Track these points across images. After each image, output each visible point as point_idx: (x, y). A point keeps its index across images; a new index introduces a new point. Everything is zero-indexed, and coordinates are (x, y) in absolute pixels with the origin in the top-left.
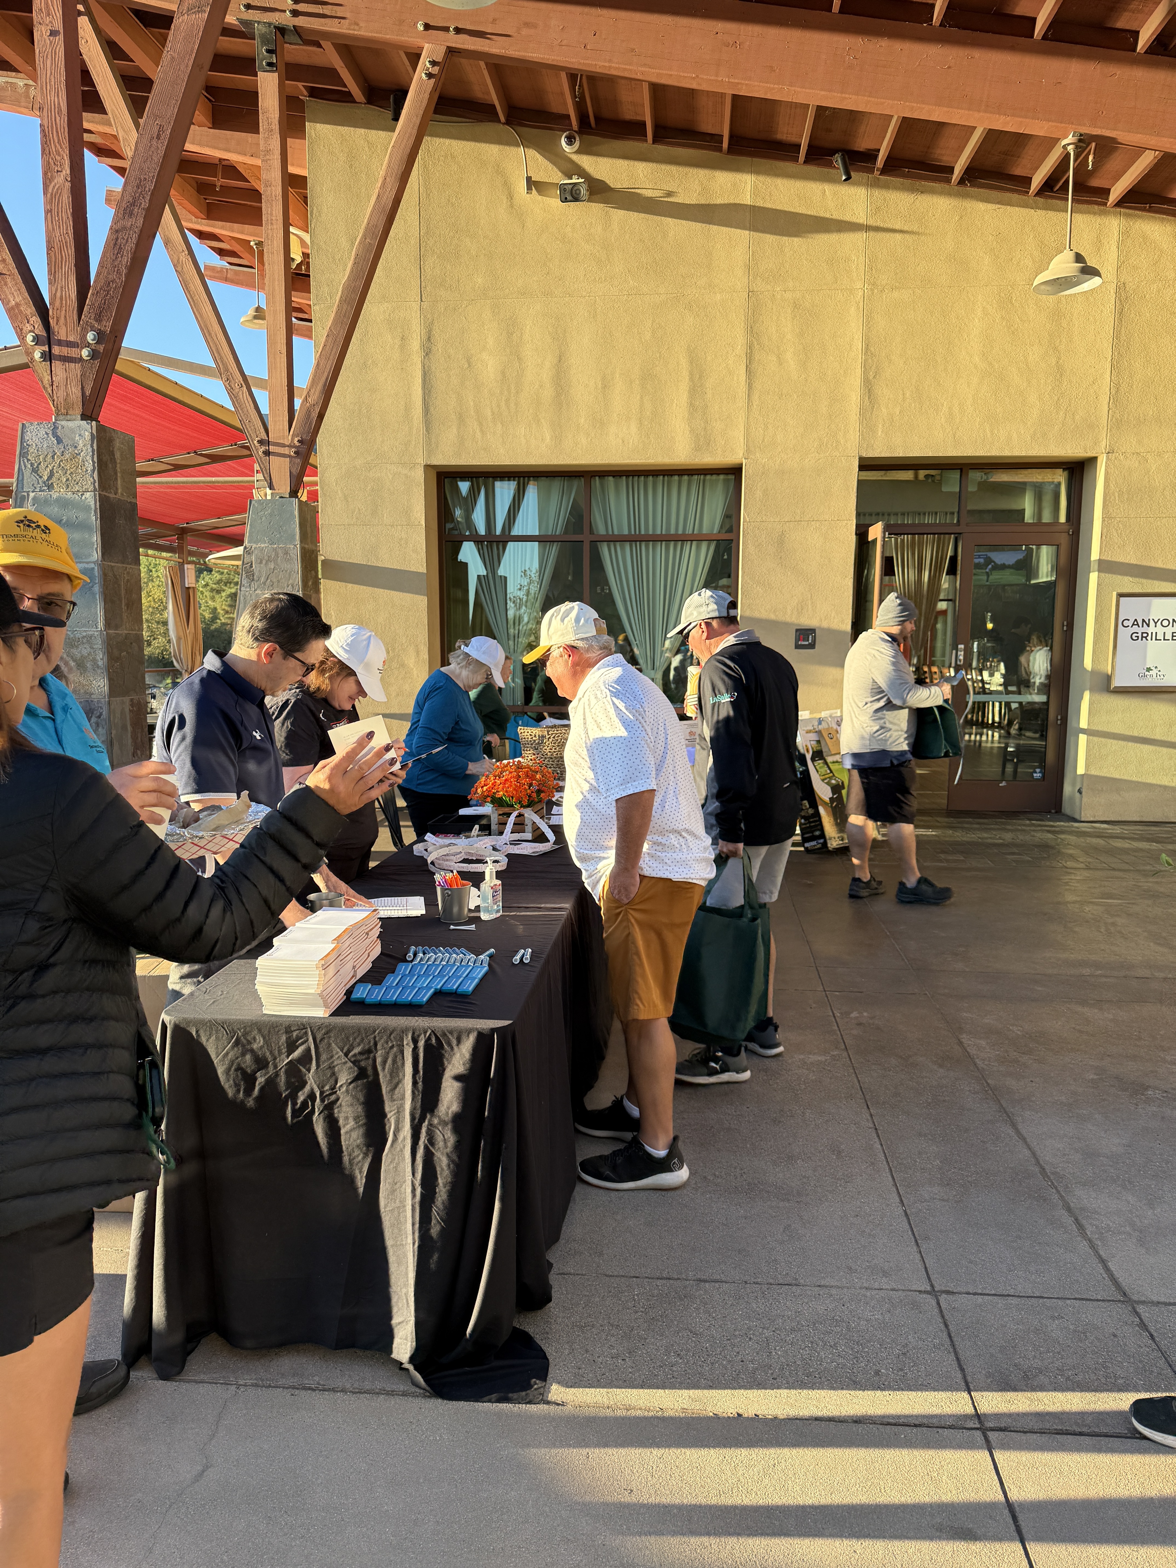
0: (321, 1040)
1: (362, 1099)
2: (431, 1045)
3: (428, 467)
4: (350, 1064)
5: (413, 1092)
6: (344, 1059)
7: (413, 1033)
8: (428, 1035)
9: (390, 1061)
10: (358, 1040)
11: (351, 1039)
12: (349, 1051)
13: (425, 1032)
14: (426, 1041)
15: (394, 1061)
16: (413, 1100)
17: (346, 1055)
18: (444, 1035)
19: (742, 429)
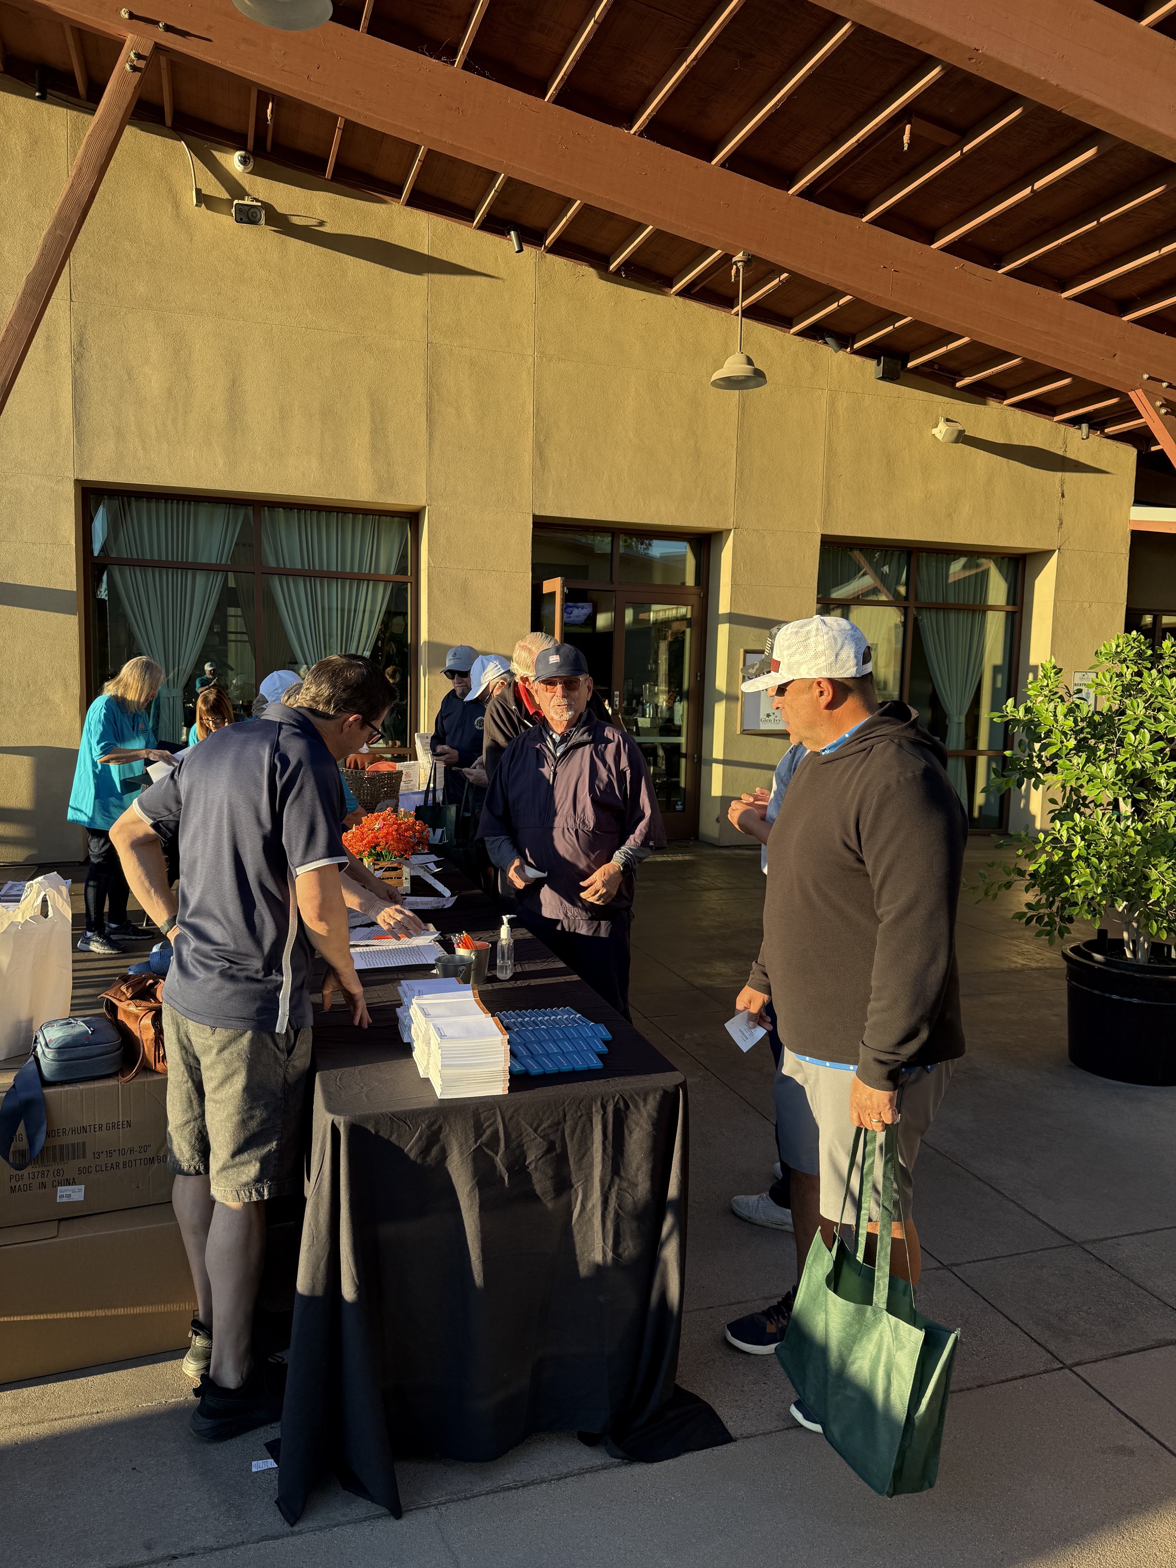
0: (511, 1118)
1: (550, 1173)
2: (620, 1109)
3: (77, 482)
4: (539, 1140)
5: (603, 1159)
6: (533, 1135)
7: (603, 1099)
8: (616, 1100)
9: (578, 1131)
10: (547, 1114)
11: (540, 1114)
12: (538, 1126)
13: (614, 1098)
14: (615, 1106)
15: (583, 1131)
16: (603, 1166)
17: (535, 1130)
18: (632, 1097)
19: (424, 476)
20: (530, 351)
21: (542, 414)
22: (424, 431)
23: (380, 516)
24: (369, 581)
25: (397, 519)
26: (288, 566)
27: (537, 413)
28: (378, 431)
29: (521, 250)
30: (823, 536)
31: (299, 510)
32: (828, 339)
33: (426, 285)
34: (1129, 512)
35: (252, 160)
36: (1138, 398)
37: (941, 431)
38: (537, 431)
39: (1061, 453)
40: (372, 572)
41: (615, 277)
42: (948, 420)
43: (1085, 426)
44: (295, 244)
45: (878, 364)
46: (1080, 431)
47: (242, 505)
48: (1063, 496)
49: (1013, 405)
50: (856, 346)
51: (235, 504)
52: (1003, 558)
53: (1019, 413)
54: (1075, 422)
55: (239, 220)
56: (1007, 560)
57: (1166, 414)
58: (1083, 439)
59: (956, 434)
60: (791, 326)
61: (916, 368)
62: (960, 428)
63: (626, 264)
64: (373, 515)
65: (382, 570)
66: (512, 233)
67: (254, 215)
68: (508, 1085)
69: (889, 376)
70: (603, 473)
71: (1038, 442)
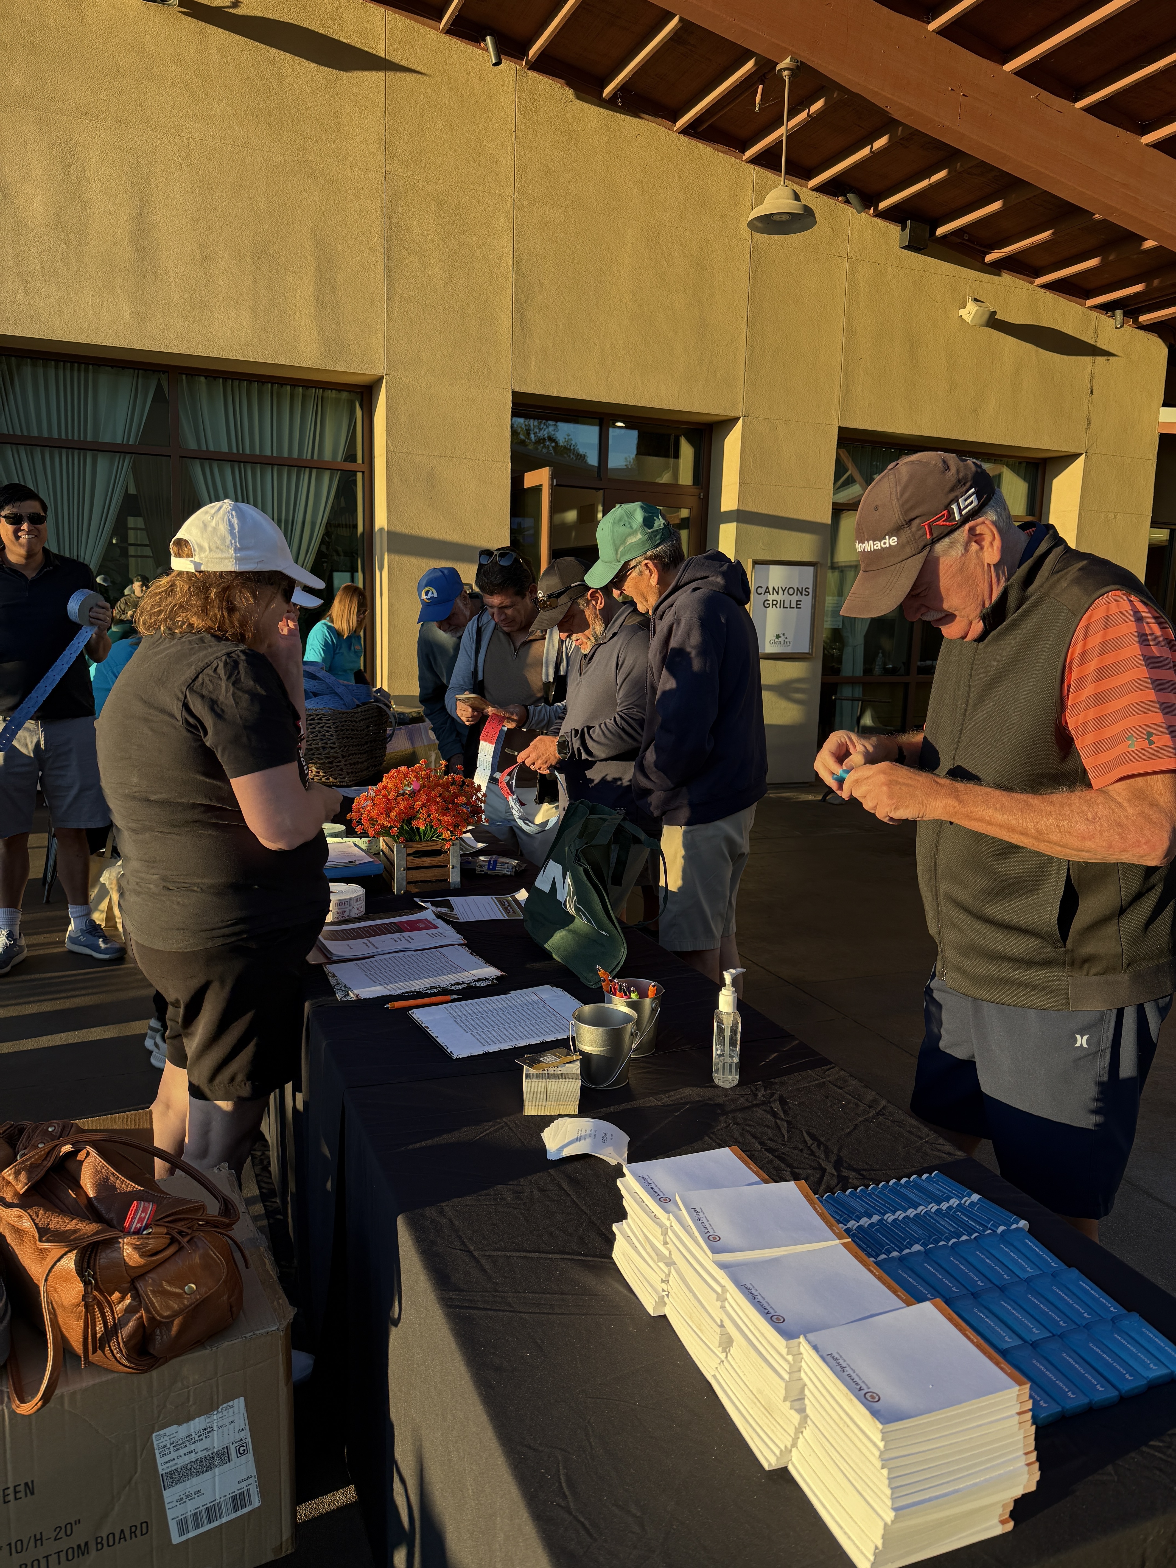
19: (381, 338)
20: (508, 192)
21: (523, 269)
22: (381, 284)
23: (324, 389)
24: (311, 468)
25: (344, 394)
26: (212, 448)
27: (517, 267)
28: (324, 281)
29: (498, 63)
30: (841, 430)
31: (225, 380)
32: (850, 196)
33: (383, 100)
34: (1159, 413)
37: (970, 312)
38: (517, 289)
39: (1092, 342)
40: (315, 458)
41: (611, 104)
42: (975, 300)
43: (1119, 313)
44: (217, 35)
45: (903, 229)
46: (1112, 321)
47: (154, 371)
48: (1092, 392)
49: (1047, 286)
50: (883, 205)
51: (146, 370)
52: (1020, 463)
53: (1049, 296)
54: (1108, 308)
56: (1024, 465)
58: (1117, 328)
59: (986, 316)
60: (809, 178)
61: (945, 237)
62: (991, 309)
63: (623, 88)
64: (316, 388)
65: (328, 456)
66: (488, 38)
69: (914, 245)
70: (595, 345)
71: (1069, 329)
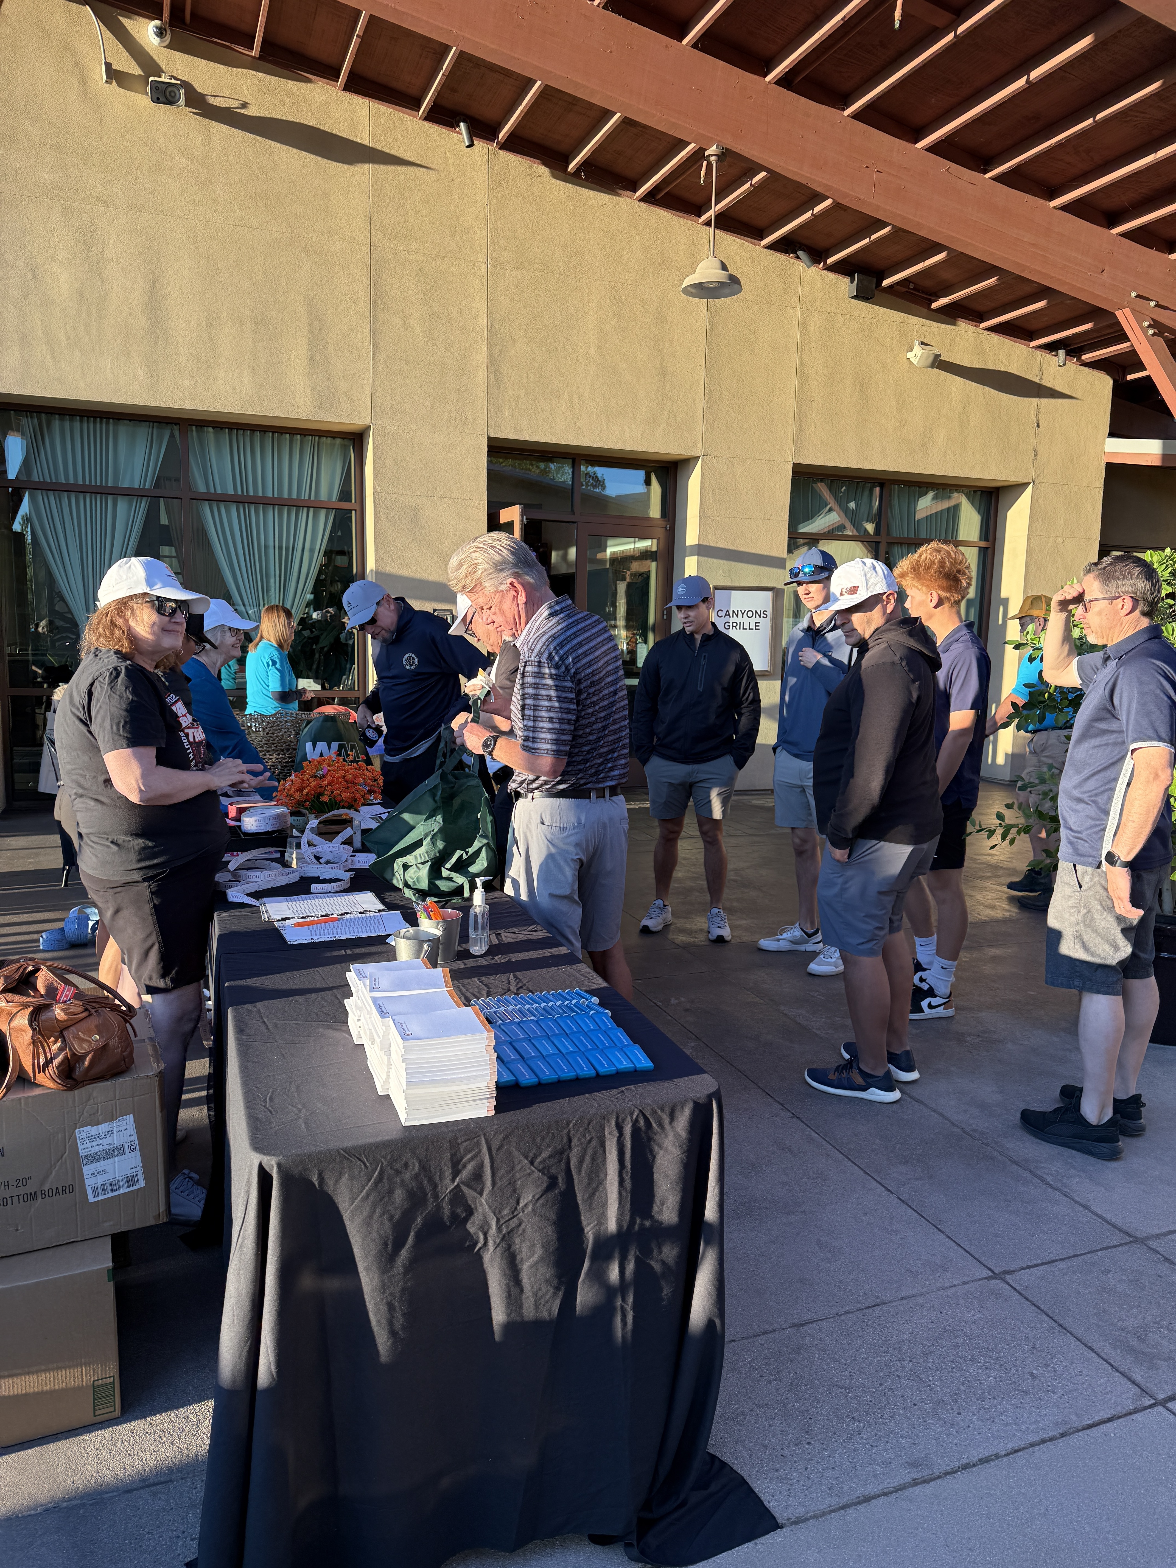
0: (499, 1149)
1: (553, 1216)
2: (639, 1129)
4: (537, 1174)
5: (620, 1194)
6: (530, 1169)
7: (617, 1118)
8: (634, 1117)
9: (588, 1159)
10: (547, 1140)
11: (538, 1140)
12: (536, 1156)
13: (631, 1114)
14: (634, 1125)
15: (594, 1159)
16: (620, 1203)
17: (532, 1163)
18: (655, 1114)
19: (368, 392)
20: (482, 258)
21: (497, 327)
22: (368, 343)
23: (320, 437)
24: (308, 507)
25: (338, 441)
26: (219, 491)
27: (491, 325)
28: (316, 341)
29: (471, 145)
30: (795, 465)
31: (231, 429)
32: (800, 253)
33: (367, 181)
34: (1104, 444)
35: (169, 32)
36: (1126, 318)
37: (917, 355)
38: (491, 346)
39: (1036, 380)
40: (312, 498)
41: (574, 178)
42: (923, 343)
43: (1062, 352)
44: (220, 130)
45: (852, 282)
46: (1056, 358)
47: (167, 423)
48: (1038, 426)
49: (990, 329)
50: (830, 261)
51: (160, 423)
52: (975, 492)
53: (995, 338)
54: (1052, 347)
55: (155, 100)
56: (979, 493)
57: (1153, 335)
58: (1060, 366)
59: (931, 359)
60: (762, 238)
61: (891, 287)
62: (936, 352)
63: (586, 164)
64: (312, 436)
65: (323, 497)
66: (462, 124)
67: (173, 94)
68: (495, 1103)
69: (862, 295)
70: (563, 393)
71: (1014, 369)
